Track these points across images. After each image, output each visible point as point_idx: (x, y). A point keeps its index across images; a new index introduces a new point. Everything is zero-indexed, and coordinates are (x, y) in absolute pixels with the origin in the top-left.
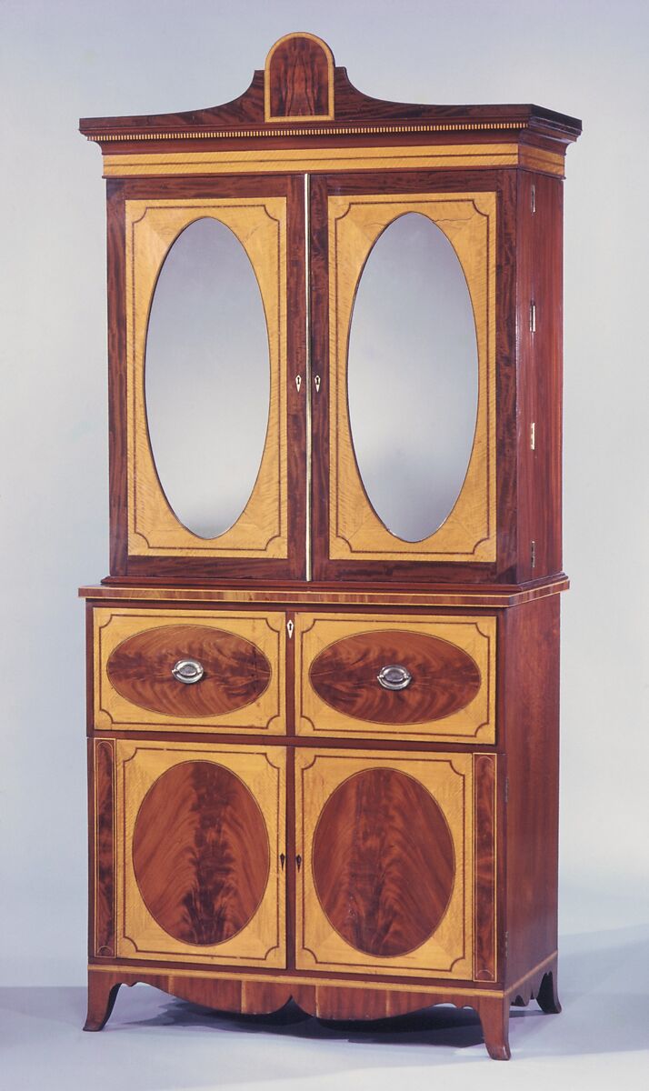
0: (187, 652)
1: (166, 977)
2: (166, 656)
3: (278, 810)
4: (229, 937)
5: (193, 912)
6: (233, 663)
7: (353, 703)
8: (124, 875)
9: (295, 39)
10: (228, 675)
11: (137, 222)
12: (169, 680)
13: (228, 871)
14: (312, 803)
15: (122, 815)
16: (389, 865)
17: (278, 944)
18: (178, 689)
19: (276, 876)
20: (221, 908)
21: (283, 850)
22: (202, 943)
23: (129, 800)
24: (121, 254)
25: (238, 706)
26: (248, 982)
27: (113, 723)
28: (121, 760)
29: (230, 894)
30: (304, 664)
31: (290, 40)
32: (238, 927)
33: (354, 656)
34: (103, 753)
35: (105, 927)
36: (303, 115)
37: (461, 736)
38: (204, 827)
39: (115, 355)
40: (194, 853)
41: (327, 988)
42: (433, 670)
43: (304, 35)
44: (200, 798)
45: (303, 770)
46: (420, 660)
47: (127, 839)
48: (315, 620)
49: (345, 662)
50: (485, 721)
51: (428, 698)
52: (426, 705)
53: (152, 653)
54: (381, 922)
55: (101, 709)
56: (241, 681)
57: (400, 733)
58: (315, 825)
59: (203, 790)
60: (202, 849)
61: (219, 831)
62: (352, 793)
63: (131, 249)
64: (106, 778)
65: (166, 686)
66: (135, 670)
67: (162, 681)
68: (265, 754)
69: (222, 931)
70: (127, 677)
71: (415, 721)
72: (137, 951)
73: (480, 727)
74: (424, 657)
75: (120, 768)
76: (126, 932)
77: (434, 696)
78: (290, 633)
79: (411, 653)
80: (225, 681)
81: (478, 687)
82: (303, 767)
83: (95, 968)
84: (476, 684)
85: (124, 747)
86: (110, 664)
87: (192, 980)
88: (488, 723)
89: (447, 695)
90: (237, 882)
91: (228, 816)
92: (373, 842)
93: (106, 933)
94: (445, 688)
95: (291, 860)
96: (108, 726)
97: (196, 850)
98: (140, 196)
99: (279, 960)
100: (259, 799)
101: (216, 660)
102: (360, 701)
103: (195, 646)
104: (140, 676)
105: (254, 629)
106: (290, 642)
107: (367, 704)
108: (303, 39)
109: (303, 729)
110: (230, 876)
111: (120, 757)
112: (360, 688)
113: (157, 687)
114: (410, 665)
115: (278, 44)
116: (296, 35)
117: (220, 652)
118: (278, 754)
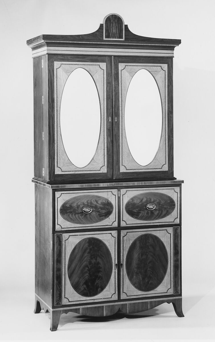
0: (86, 204)
1: (79, 309)
2: (79, 205)
3: (115, 250)
4: (100, 292)
5: (88, 286)
6: (101, 206)
7: (138, 215)
8: (65, 277)
9: (113, 15)
10: (100, 210)
11: (58, 68)
12: (80, 213)
13: (99, 272)
14: (126, 247)
15: (64, 258)
16: (149, 263)
17: (115, 292)
18: (84, 215)
19: (114, 271)
20: (97, 284)
21: (116, 263)
22: (91, 296)
23: (66, 253)
24: (53, 78)
25: (103, 219)
26: (106, 306)
27: (62, 228)
28: (64, 240)
29: (100, 279)
30: (123, 205)
31: (111, 15)
32: (102, 289)
33: (139, 201)
34: (58, 238)
35: (58, 295)
36: (115, 38)
37: (170, 222)
38: (92, 259)
39: (51, 110)
40: (88, 267)
41: (130, 304)
42: (161, 203)
43: (115, 14)
44: (91, 249)
45: (123, 237)
46: (158, 201)
47: (66, 265)
48: (127, 191)
49: (136, 203)
50: (177, 217)
51: (160, 212)
52: (160, 214)
53: (75, 205)
54: (147, 281)
55: (58, 224)
56: (104, 211)
57: (152, 223)
58: (127, 254)
59: (91, 247)
60: (91, 265)
61: (96, 259)
62: (138, 242)
63: (56, 77)
64: (59, 247)
65: (79, 215)
66: (69, 211)
67: (78, 214)
68: (111, 233)
69: (97, 291)
70: (67, 213)
71: (156, 219)
72: (69, 302)
73: (175, 219)
74: (159, 200)
75: (64, 243)
76: (66, 296)
77: (162, 211)
78: (119, 195)
79: (155, 199)
80: (98, 212)
81: (175, 207)
82: (123, 236)
83: (55, 310)
84: (174, 206)
85: (65, 236)
86: (61, 210)
87: (87, 308)
88: (177, 218)
89: (166, 210)
90: (102, 275)
91: (99, 254)
92: (144, 257)
93: (58, 297)
94: (165, 208)
95: (119, 266)
96: (60, 229)
97: (89, 266)
98: (59, 60)
99: (115, 297)
100: (109, 248)
101: (96, 205)
102: (141, 215)
103: (89, 202)
104: (71, 212)
105: (108, 195)
106: (119, 198)
107: (143, 215)
108: (115, 15)
109: (123, 224)
110: (100, 273)
111: (64, 239)
112: (140, 210)
113: (77, 216)
114: (155, 202)
115: (107, 16)
116: (113, 14)
117: (97, 202)
118: (115, 233)
